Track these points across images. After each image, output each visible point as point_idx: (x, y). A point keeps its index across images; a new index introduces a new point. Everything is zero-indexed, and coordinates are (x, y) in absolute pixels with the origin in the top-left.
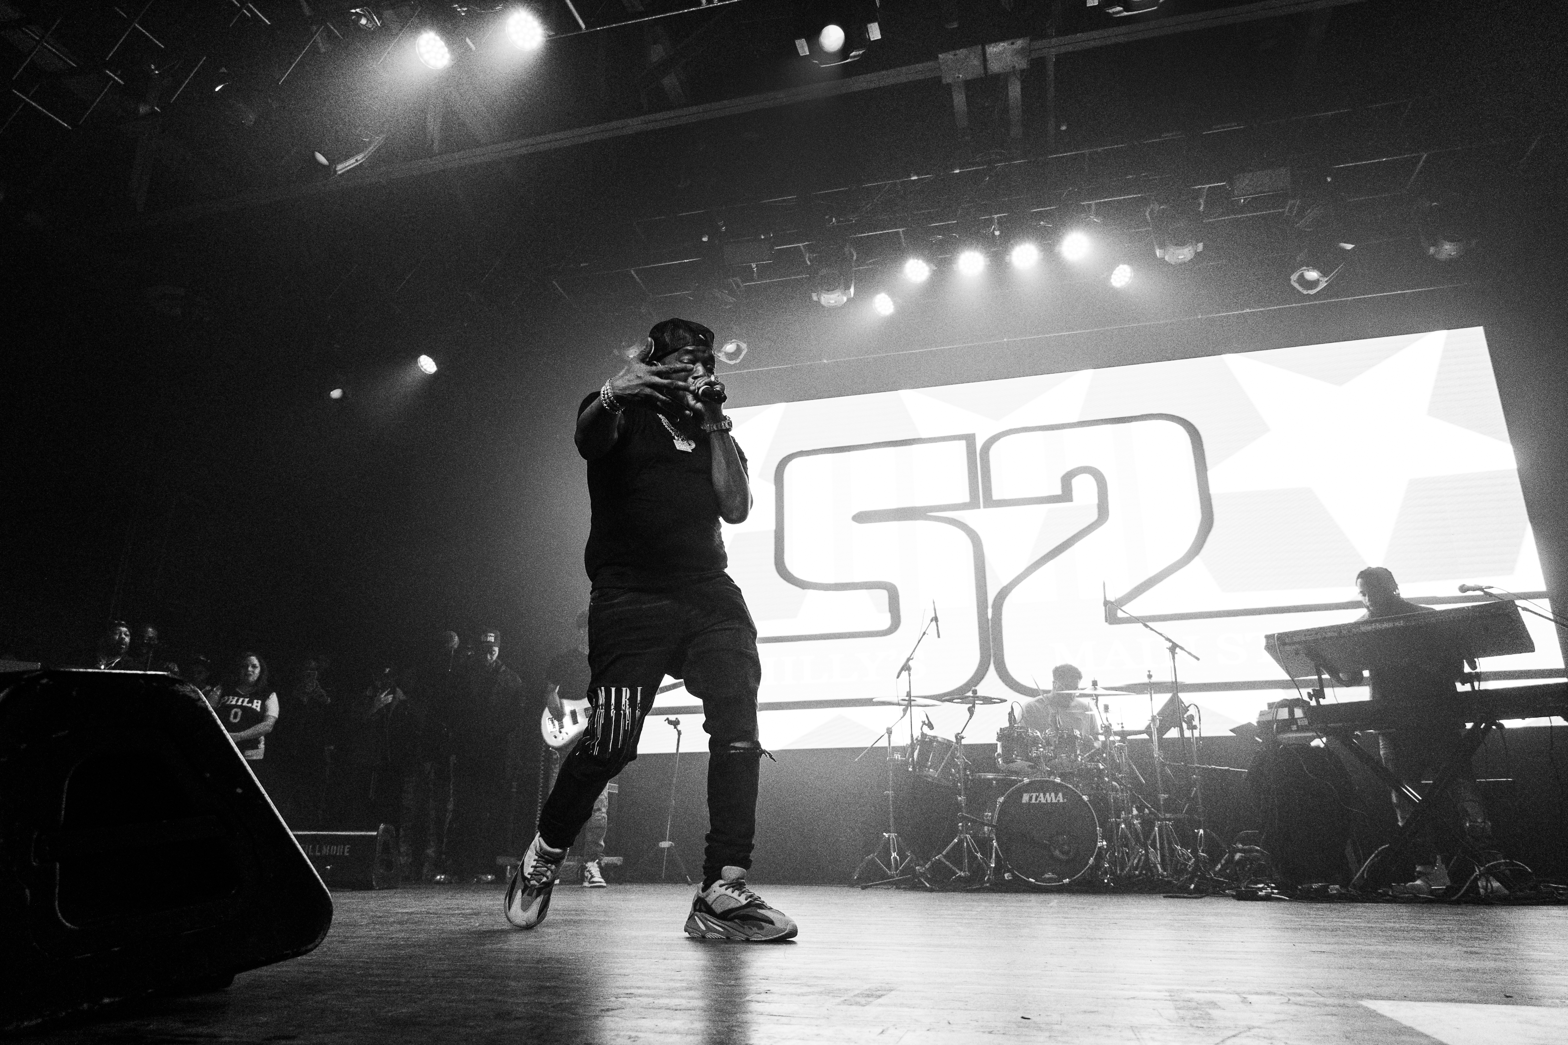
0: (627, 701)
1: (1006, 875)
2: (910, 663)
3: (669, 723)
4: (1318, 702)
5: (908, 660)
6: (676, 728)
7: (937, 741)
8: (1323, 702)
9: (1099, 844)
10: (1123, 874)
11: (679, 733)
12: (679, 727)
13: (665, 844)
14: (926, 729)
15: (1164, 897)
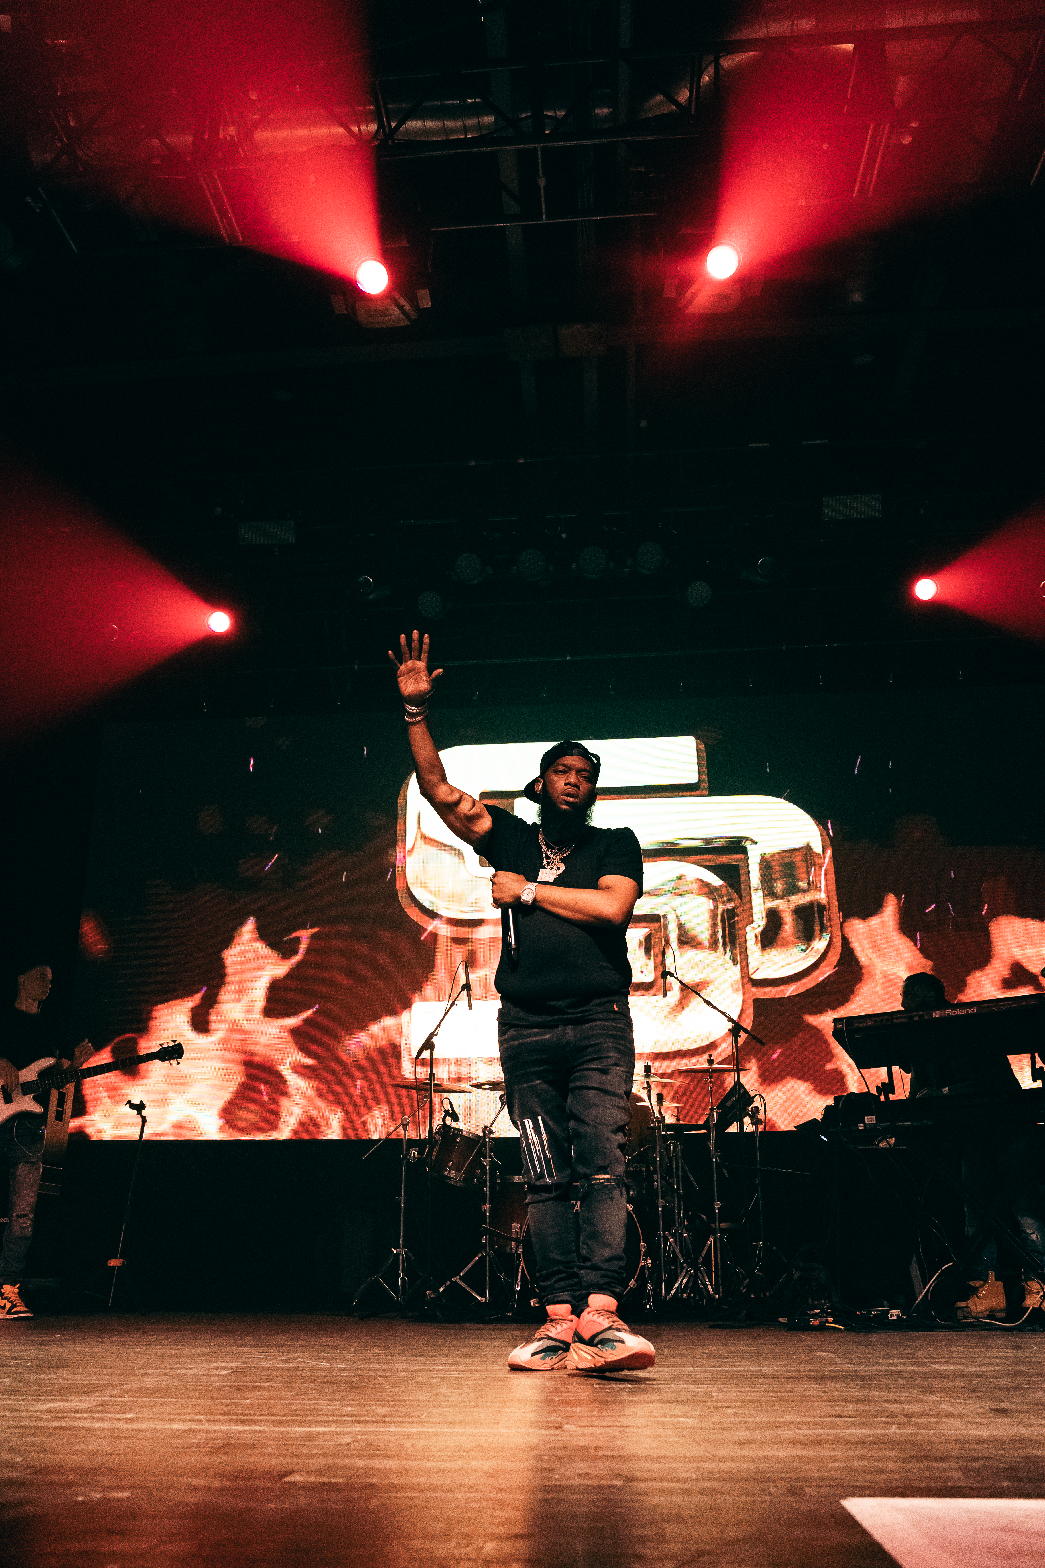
0: (532, 1131)
1: (532, 1302)
2: (434, 1040)
3: (131, 1107)
4: (887, 1097)
5: (432, 1035)
6: (139, 1113)
7: (462, 1136)
8: (892, 1097)
9: (642, 1263)
10: (668, 1297)
11: (144, 1120)
12: (144, 1113)
13: (114, 1263)
14: (448, 1120)
15: (710, 1327)
